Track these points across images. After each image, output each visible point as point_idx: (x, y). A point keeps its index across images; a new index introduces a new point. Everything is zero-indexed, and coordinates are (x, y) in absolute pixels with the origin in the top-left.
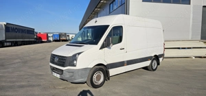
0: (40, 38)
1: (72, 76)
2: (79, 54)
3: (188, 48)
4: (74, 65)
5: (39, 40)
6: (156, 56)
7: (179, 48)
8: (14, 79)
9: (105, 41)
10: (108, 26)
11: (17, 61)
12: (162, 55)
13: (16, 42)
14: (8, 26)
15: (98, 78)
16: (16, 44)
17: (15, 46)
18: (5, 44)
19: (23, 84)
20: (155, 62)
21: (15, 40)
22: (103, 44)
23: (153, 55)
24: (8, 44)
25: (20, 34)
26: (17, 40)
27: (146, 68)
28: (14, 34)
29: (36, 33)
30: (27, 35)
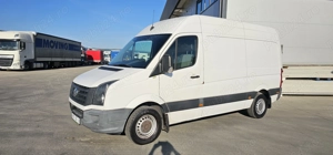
0: (90, 58)
1: (97, 122)
2: (110, 83)
3: (321, 79)
4: (101, 104)
5: (88, 60)
6: (263, 91)
7: (315, 79)
8: (18, 122)
9: (161, 62)
10: (170, 35)
11: (39, 92)
12: (277, 91)
13: (52, 63)
14: (39, 37)
15: (147, 127)
16: (51, 66)
17: (50, 68)
18: (35, 65)
19: (27, 129)
20: (262, 102)
21: (49, 59)
22: (157, 67)
23: (258, 90)
24: (39, 65)
25: (58, 51)
26: (54, 59)
27: (244, 112)
28: (48, 50)
29: (85, 49)
30: (69, 52)
